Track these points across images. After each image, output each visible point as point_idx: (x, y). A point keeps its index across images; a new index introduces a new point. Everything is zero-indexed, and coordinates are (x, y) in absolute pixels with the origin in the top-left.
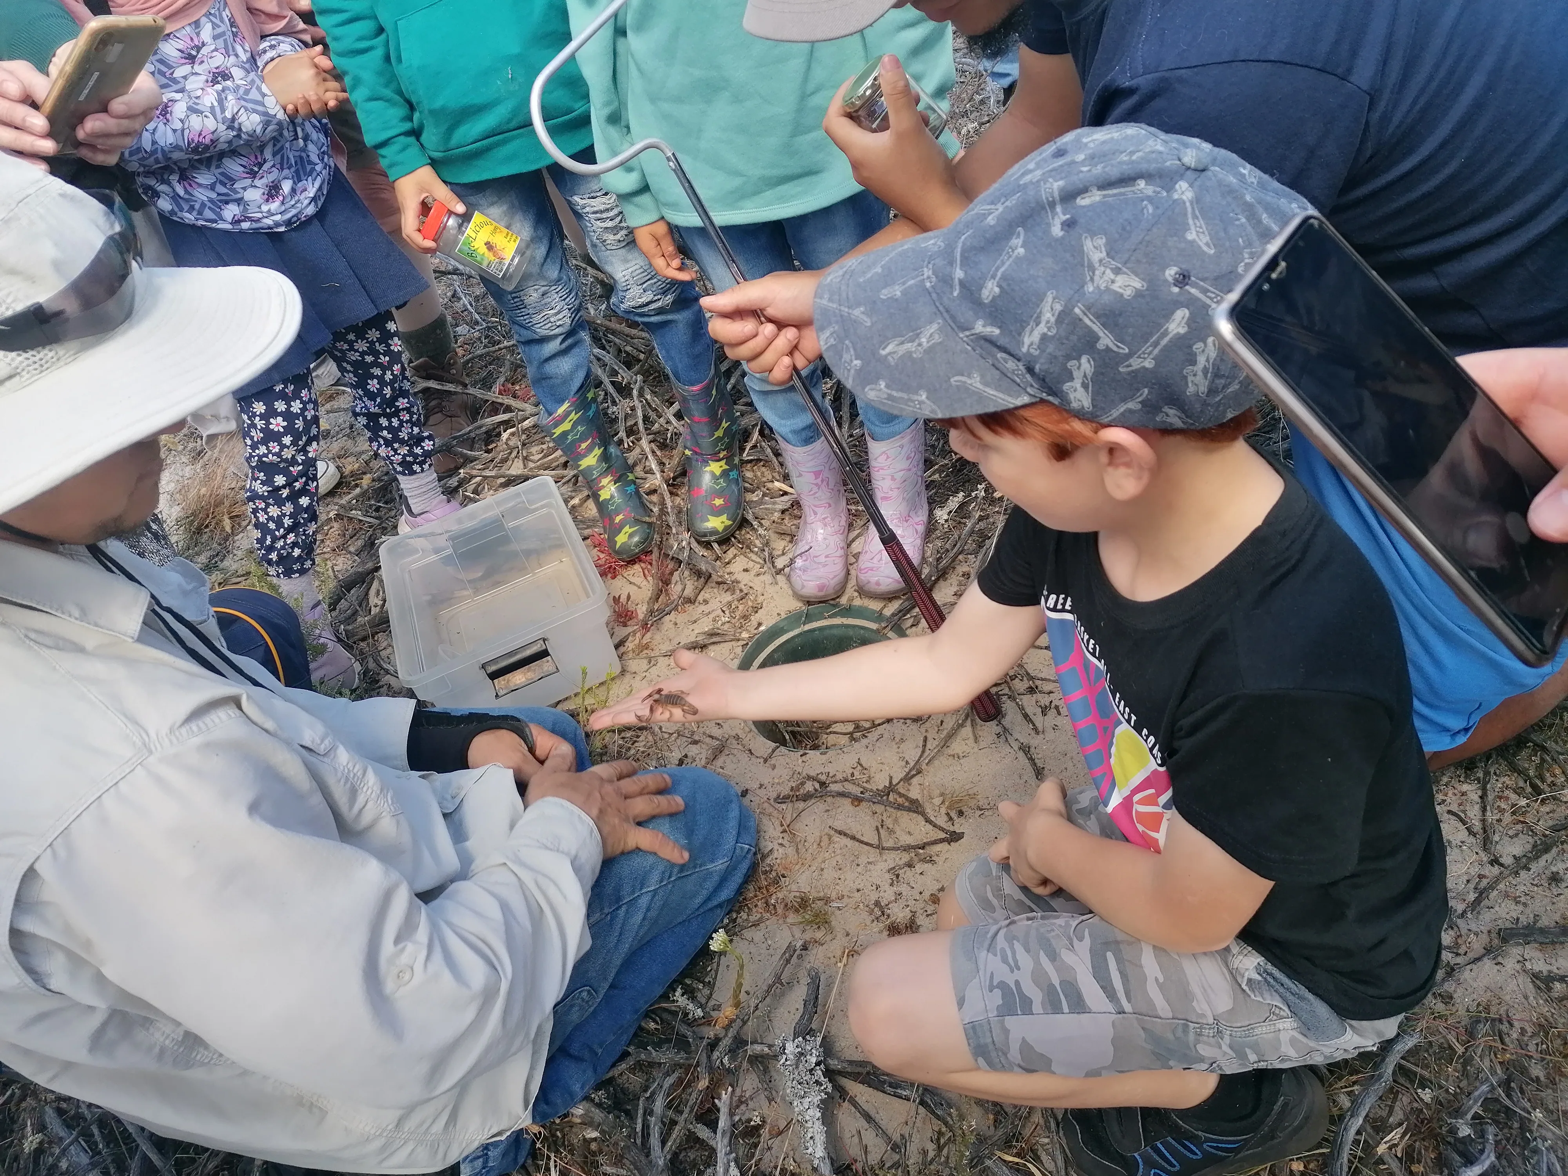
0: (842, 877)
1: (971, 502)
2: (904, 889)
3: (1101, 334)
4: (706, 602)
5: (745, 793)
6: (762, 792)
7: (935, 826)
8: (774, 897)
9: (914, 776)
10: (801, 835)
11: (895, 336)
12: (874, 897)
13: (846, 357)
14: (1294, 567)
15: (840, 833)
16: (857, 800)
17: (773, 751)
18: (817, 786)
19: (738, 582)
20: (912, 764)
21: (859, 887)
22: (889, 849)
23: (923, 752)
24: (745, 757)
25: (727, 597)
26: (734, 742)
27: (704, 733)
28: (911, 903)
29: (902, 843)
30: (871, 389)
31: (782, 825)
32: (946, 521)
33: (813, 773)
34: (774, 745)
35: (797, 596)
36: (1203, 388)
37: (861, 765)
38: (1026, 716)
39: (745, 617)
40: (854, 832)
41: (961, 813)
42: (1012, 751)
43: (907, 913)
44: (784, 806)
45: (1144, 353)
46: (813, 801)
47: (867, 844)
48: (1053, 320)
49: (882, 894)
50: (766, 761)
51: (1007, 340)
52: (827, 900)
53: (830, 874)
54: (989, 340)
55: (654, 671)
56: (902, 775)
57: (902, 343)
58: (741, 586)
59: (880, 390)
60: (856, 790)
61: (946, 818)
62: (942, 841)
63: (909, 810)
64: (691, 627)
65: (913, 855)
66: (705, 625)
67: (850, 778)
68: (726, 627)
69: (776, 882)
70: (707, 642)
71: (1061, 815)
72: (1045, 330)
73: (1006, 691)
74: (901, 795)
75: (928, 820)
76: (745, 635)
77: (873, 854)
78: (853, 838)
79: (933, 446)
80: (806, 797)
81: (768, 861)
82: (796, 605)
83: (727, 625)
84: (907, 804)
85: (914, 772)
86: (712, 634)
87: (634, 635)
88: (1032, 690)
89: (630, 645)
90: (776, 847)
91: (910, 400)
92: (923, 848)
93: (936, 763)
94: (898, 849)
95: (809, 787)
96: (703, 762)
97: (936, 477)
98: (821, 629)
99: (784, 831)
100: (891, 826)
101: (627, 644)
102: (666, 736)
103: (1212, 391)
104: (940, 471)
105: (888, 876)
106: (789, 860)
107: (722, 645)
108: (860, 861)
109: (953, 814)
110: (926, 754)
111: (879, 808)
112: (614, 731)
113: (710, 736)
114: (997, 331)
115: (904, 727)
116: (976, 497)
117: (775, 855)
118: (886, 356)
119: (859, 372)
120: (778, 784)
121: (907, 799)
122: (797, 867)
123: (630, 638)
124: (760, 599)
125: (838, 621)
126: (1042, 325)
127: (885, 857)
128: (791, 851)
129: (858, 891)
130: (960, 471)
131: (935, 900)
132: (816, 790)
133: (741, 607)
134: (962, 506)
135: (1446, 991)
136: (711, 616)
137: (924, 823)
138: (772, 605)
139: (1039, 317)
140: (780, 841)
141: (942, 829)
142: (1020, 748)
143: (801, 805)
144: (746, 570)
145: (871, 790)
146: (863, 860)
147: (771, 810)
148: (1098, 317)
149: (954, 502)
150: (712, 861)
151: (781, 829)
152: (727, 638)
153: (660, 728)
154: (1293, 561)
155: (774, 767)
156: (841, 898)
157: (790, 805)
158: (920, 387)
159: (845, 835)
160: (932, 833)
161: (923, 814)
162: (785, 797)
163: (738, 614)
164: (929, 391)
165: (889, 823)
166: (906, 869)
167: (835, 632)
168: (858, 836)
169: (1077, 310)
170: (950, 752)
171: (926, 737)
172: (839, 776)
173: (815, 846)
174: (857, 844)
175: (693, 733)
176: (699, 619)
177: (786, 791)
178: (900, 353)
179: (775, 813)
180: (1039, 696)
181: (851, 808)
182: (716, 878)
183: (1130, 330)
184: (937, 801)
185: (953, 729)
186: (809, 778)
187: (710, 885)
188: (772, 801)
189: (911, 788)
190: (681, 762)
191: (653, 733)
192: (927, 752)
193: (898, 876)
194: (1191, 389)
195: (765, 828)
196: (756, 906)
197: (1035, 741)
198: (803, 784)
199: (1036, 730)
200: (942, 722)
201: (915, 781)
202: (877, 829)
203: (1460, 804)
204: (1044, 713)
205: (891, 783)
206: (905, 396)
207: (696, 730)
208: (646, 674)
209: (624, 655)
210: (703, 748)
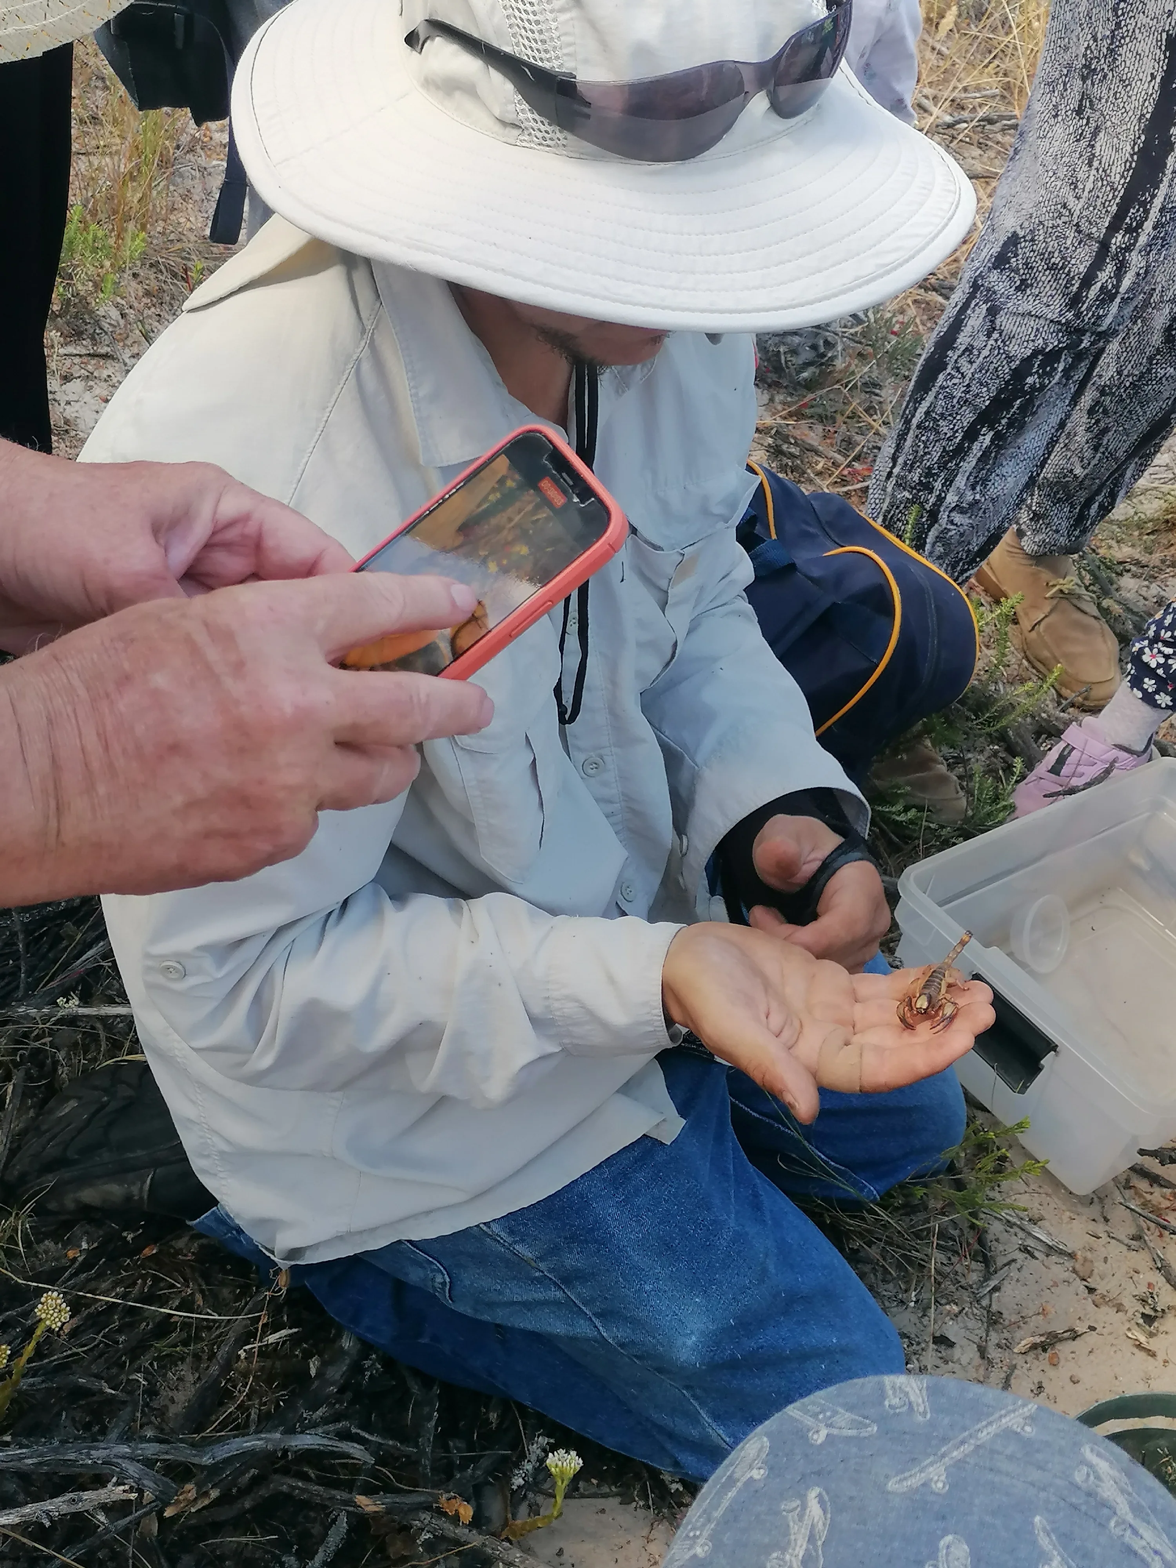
11: (833, 1527)
13: (844, 1417)
27: (1014, 1367)
30: (760, 1450)
55: (1115, 1250)
57: (812, 1539)
59: (751, 1467)
89: (1158, 1196)
91: (709, 1520)
101: (1155, 1190)
118: (803, 1498)
119: (801, 1434)
153: (996, 1289)
175: (1006, 1346)
178: (794, 1528)
191: (985, 1279)
206: (717, 1514)
207: (1016, 1350)
208: (1105, 1238)
209: (1132, 1191)
210: (977, 1370)
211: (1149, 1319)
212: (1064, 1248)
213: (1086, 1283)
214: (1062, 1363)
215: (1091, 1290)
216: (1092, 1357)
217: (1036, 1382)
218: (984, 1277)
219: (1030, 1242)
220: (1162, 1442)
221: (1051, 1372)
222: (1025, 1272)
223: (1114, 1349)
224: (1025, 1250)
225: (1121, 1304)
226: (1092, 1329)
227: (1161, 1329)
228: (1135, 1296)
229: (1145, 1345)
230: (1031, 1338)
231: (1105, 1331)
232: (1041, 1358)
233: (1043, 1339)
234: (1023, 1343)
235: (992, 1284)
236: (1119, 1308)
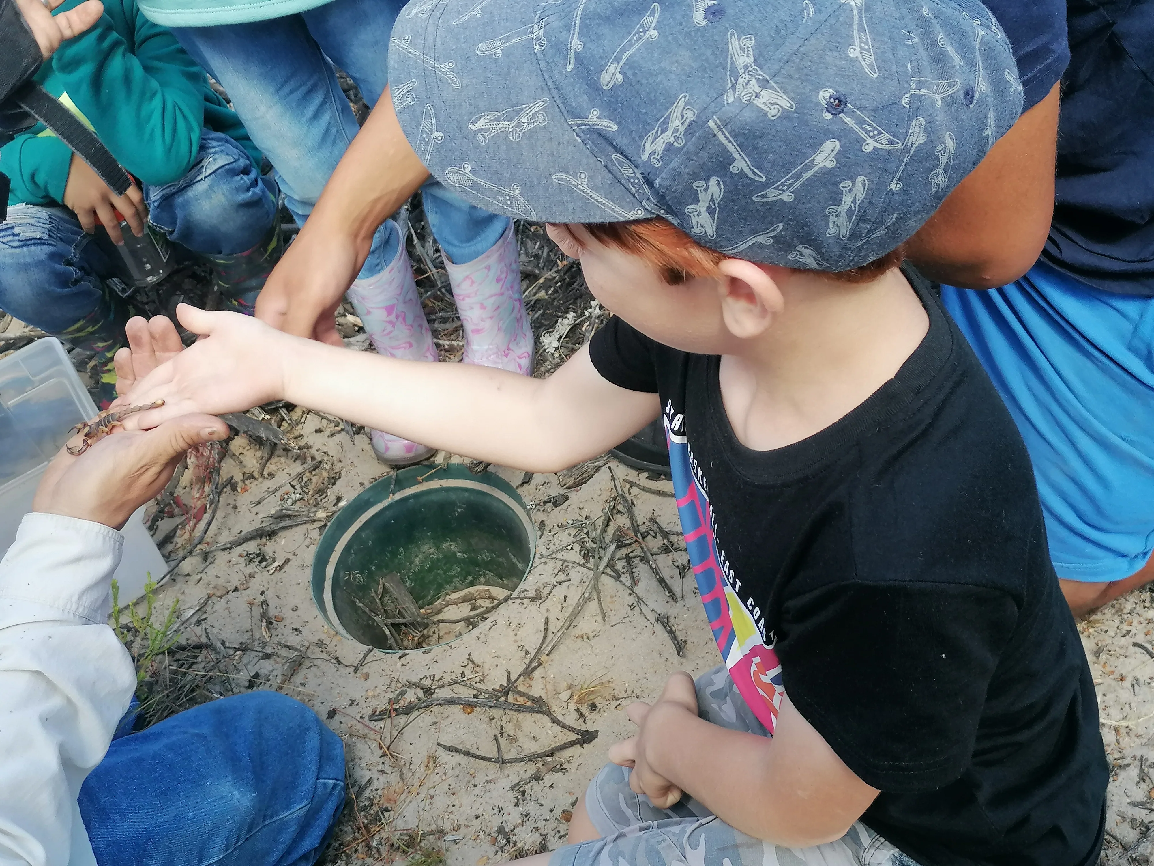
0: (457, 803)
1: (583, 322)
2: (531, 807)
3: (736, 156)
4: (271, 475)
5: (332, 714)
6: (353, 711)
7: (564, 726)
8: (377, 837)
9: (536, 668)
10: (405, 757)
11: (489, 109)
12: (496, 822)
14: (925, 433)
15: (451, 749)
16: (469, 706)
17: (365, 657)
18: (421, 694)
19: (309, 447)
20: (533, 653)
21: (480, 812)
22: (511, 761)
23: (545, 637)
24: (330, 668)
25: (297, 468)
26: (317, 650)
27: (279, 643)
28: (540, 824)
29: (526, 752)
31: (381, 748)
32: (557, 349)
33: (415, 679)
34: (366, 648)
35: (381, 459)
36: (845, 231)
37: (473, 662)
38: (662, 581)
39: (321, 492)
40: (468, 747)
41: (593, 707)
42: (648, 624)
43: (537, 838)
44: (381, 724)
45: (783, 184)
46: (416, 713)
47: (484, 759)
48: (682, 129)
49: (505, 818)
50: (356, 670)
51: (625, 141)
52: (441, 833)
53: (441, 802)
54: (602, 135)
55: (211, 571)
56: (521, 669)
57: (497, 120)
58: (313, 451)
60: (466, 694)
61: (576, 715)
62: (572, 744)
63: (532, 710)
64: (255, 510)
65: (539, 764)
66: (272, 507)
67: (460, 679)
68: (297, 507)
69: (377, 819)
70: (274, 527)
71: (689, 709)
72: (672, 139)
73: (638, 552)
74: (522, 694)
75: (555, 721)
76: (321, 514)
77: (492, 770)
78: (467, 753)
79: (537, 257)
80: (408, 710)
81: (367, 793)
82: (381, 470)
83: (299, 504)
84: (529, 704)
85: (535, 664)
86: (280, 517)
87: (183, 528)
88: (666, 550)
89: (180, 539)
90: (376, 775)
91: (499, 193)
92: (552, 754)
93: (562, 648)
94: (521, 760)
95: (411, 696)
96: (279, 680)
97: (542, 294)
98: (416, 496)
99: (384, 755)
100: (512, 733)
101: (176, 539)
102: (231, 652)
103: (854, 236)
104: (545, 287)
105: (511, 795)
106: (392, 789)
107: (294, 529)
108: (477, 781)
109: (585, 710)
110: (548, 639)
111: (497, 713)
112: (163, 653)
113: (286, 646)
114: (615, 128)
115: (521, 609)
116: (590, 316)
117: (375, 785)
120: (374, 697)
121: (529, 697)
122: (403, 797)
123: (179, 532)
124: (338, 467)
125: (435, 484)
126: (669, 133)
127: (506, 772)
128: (394, 778)
129: (477, 817)
130: (570, 284)
131: (567, 816)
132: (419, 700)
133: (314, 479)
134: (574, 328)
135: (1142, 855)
136: (278, 494)
137: (550, 724)
138: (353, 473)
139: (666, 122)
140: (380, 768)
141: (572, 730)
142: (658, 620)
143: (402, 720)
144: (319, 431)
145: (486, 691)
146: (480, 779)
147: (366, 731)
148: (735, 136)
149: (564, 326)
150: (287, 808)
151: (380, 752)
152: (299, 520)
153: (223, 643)
154: (923, 427)
155: (367, 677)
156: (456, 829)
157: (388, 721)
158: (513, 179)
159: (457, 750)
160: (560, 736)
161: (548, 713)
162: (382, 713)
163: (312, 488)
164: (524, 185)
165: (510, 729)
166: (534, 783)
167: (434, 497)
168: (474, 751)
169: (711, 123)
170: (577, 632)
171: (547, 618)
172: (447, 679)
173: (423, 768)
174: (472, 760)
175: (264, 644)
176: (264, 499)
177: (382, 704)
178: (493, 132)
179: (372, 735)
180: (674, 555)
181: (464, 716)
182: (293, 828)
183: (771, 156)
184: (565, 696)
185: (578, 605)
186: (411, 685)
187: (286, 838)
188: (367, 719)
189: (533, 683)
190: (251, 685)
191: (214, 650)
192: (550, 636)
193: (523, 793)
194: (832, 230)
195: (361, 754)
196: (356, 850)
197: (673, 610)
198: (403, 693)
199: (673, 596)
200: (565, 597)
201: (537, 674)
202: (496, 738)
203: (1146, 634)
204: (682, 576)
205: (509, 679)
206: (494, 187)
207: (268, 640)
208: (202, 575)
209: (172, 554)
210: (277, 663)
211: (264, 559)
212: (204, 599)
213: (230, 592)
214: (282, 615)
215: (236, 590)
216: (282, 597)
217: (291, 631)
218: (213, 650)
219: (195, 619)
220: (342, 574)
221: (287, 622)
222: (216, 624)
223: (279, 583)
224: (199, 622)
225: (250, 574)
226: (263, 593)
227: (271, 555)
228: (246, 565)
229: (280, 564)
230: (263, 628)
231: (266, 586)
232: (276, 626)
233: (264, 621)
234: (264, 634)
235: (219, 645)
236: (252, 576)
